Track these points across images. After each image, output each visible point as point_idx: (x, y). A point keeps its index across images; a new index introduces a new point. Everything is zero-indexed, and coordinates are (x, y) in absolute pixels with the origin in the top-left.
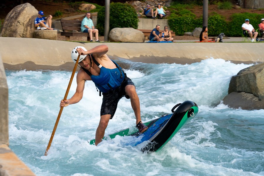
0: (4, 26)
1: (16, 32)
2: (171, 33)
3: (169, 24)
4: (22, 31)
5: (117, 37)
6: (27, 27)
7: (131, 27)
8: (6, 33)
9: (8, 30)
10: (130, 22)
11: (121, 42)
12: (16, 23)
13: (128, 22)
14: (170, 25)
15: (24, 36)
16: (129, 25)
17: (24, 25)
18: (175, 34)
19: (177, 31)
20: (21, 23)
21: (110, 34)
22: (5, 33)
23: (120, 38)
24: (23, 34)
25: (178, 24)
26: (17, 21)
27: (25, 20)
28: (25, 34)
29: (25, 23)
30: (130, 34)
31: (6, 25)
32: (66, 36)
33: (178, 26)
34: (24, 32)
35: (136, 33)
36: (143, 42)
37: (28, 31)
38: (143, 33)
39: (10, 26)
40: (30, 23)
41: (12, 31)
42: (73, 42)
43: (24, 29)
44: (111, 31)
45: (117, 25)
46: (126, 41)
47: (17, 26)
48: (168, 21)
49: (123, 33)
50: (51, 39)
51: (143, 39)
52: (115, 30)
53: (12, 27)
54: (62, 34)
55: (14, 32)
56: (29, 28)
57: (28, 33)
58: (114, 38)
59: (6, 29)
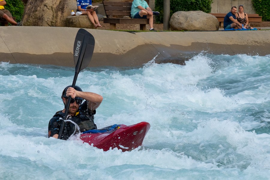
0: (26, 12)
1: (42, 19)
2: (248, 17)
3: (254, 5)
4: (51, 17)
5: (181, 23)
6: (56, 12)
7: (201, 9)
8: (29, 21)
9: (32, 16)
10: (200, 4)
11: (186, 30)
12: (42, 6)
13: (197, 4)
14: (255, 7)
15: (53, 24)
16: (198, 8)
17: (53, 9)
18: (262, 19)
19: (265, 15)
20: (48, 7)
21: (171, 20)
22: (27, 21)
23: (185, 26)
24: (52, 22)
25: (266, 5)
26: (43, 4)
27: (54, 2)
28: (54, 21)
29: (55, 6)
30: (199, 20)
31: (28, 10)
32: (111, 24)
33: (266, 8)
34: (53, 19)
35: (207, 18)
36: (217, 30)
37: (59, 18)
38: (216, 18)
39: (34, 12)
40: (61, 7)
41: (37, 18)
42: (120, 31)
43: (54, 14)
44: (172, 16)
45: (182, 7)
46: (193, 29)
47: (43, 10)
48: (252, 2)
49: (188, 18)
50: (90, 28)
51: (216, 26)
52: (177, 15)
53: (37, 13)
54: (106, 21)
55: (40, 19)
56: (59, 14)
57: (59, 20)
58: (176, 26)
59: (29, 16)
